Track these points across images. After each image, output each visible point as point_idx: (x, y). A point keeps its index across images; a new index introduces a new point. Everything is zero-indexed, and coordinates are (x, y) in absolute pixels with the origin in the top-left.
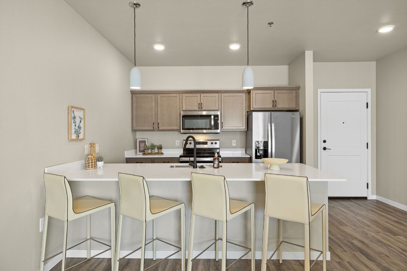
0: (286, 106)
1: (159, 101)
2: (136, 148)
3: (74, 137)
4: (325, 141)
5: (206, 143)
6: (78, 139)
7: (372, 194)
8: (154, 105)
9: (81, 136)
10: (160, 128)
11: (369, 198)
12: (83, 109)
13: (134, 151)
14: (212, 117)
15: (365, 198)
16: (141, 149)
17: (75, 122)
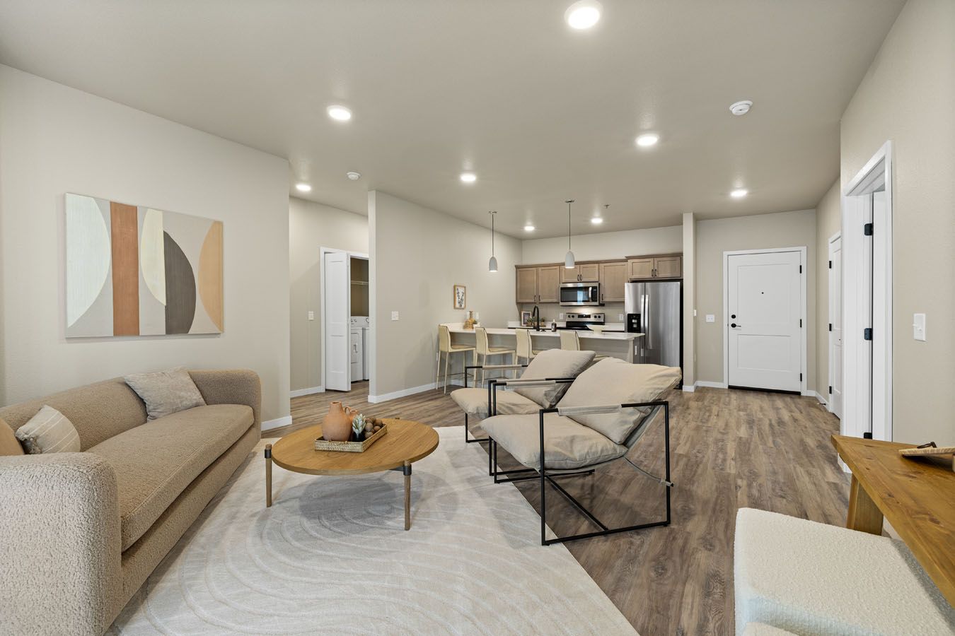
0: (668, 275)
1: (540, 275)
2: (521, 320)
3: (457, 305)
4: (734, 317)
5: (589, 316)
6: (461, 308)
7: (808, 388)
8: (535, 278)
9: (463, 306)
10: (542, 301)
11: (802, 394)
12: (465, 287)
13: (519, 322)
14: (590, 289)
15: (798, 394)
16: (526, 321)
17: (458, 296)
